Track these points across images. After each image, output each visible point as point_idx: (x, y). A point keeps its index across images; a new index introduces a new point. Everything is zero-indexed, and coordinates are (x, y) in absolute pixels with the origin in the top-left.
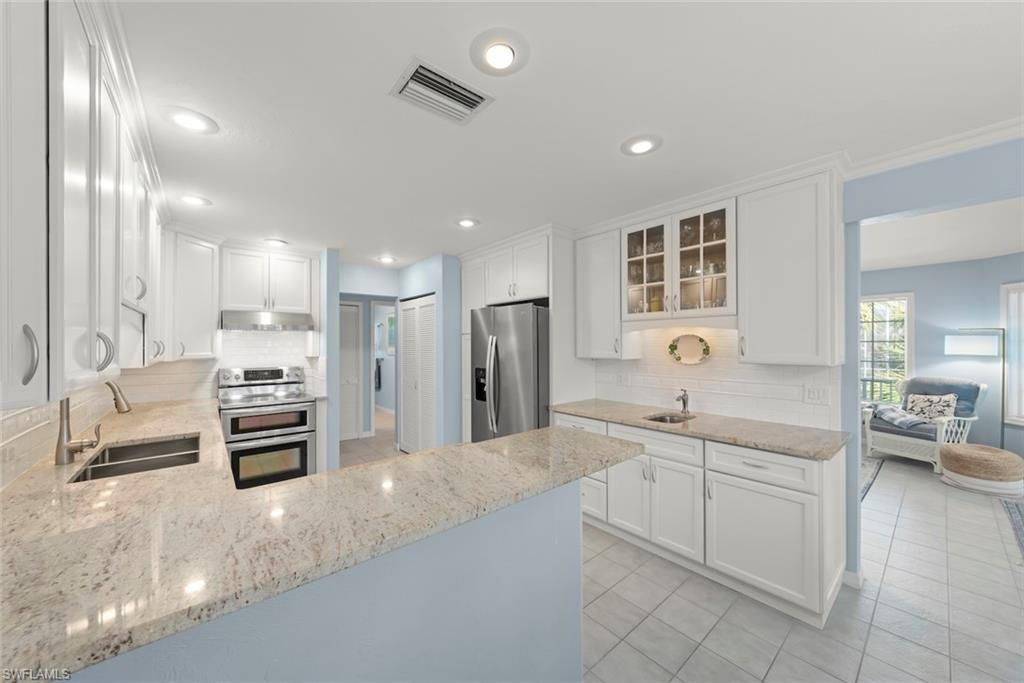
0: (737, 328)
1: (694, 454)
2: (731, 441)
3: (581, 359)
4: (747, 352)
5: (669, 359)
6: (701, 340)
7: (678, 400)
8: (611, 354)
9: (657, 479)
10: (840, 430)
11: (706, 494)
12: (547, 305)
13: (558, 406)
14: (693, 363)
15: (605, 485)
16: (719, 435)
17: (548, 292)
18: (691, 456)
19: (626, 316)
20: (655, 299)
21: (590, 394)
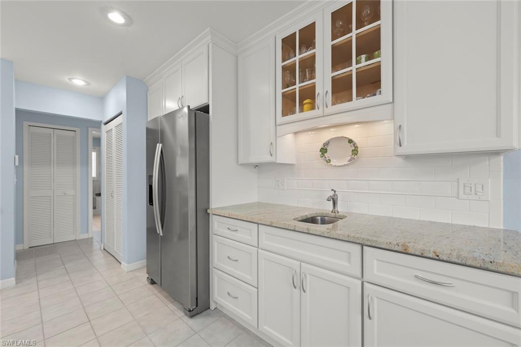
0: (393, 118)
1: (349, 261)
2: (400, 249)
3: (242, 165)
4: (405, 144)
5: (320, 162)
6: (350, 141)
7: (328, 200)
8: (267, 158)
9: (307, 288)
10: (502, 227)
11: (365, 313)
12: (208, 112)
13: (218, 208)
14: (343, 164)
15: (256, 290)
16: (383, 241)
17: (209, 101)
18: (347, 264)
19: (281, 119)
20: (307, 101)
21: (253, 197)
